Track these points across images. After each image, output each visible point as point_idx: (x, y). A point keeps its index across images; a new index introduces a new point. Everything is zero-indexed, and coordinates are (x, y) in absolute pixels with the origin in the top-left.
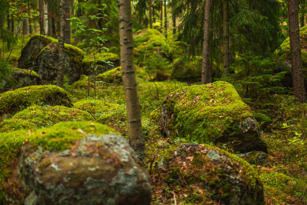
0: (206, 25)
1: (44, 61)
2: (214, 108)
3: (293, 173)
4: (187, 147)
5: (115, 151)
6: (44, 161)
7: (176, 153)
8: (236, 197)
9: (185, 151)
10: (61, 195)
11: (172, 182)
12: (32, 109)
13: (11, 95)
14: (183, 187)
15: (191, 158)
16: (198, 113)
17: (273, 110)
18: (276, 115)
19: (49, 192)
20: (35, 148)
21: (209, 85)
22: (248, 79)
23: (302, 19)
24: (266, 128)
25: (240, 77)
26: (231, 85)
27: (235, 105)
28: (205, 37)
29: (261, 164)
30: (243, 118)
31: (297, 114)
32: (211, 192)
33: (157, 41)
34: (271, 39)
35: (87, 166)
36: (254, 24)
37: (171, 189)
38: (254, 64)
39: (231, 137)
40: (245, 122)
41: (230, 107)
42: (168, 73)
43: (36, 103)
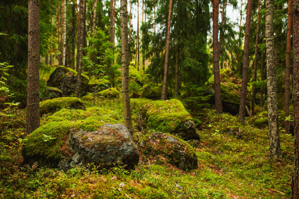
0: (166, 66)
1: (64, 83)
2: (170, 114)
3: (214, 153)
4: (156, 134)
5: (122, 132)
6: (84, 136)
7: (150, 137)
8: (183, 162)
9: (155, 137)
10: (94, 154)
11: (148, 153)
12: (64, 111)
13: (50, 102)
14: (153, 156)
15: (158, 141)
16: (161, 117)
17: (203, 117)
18: (205, 120)
19: (87, 152)
20: (78, 130)
21: (167, 101)
22: (189, 99)
23: (222, 64)
24: (199, 127)
25: (185, 97)
26: (180, 101)
27: (182, 113)
28: (165, 72)
29: (196, 147)
30: (187, 121)
31: (217, 120)
32: (169, 159)
33: (133, 73)
34: (203, 75)
35: (107, 140)
36: (193, 66)
37: (147, 157)
38: (193, 90)
39: (180, 131)
40: (187, 123)
41: (179, 114)
42: (140, 93)
43: (66, 107)
